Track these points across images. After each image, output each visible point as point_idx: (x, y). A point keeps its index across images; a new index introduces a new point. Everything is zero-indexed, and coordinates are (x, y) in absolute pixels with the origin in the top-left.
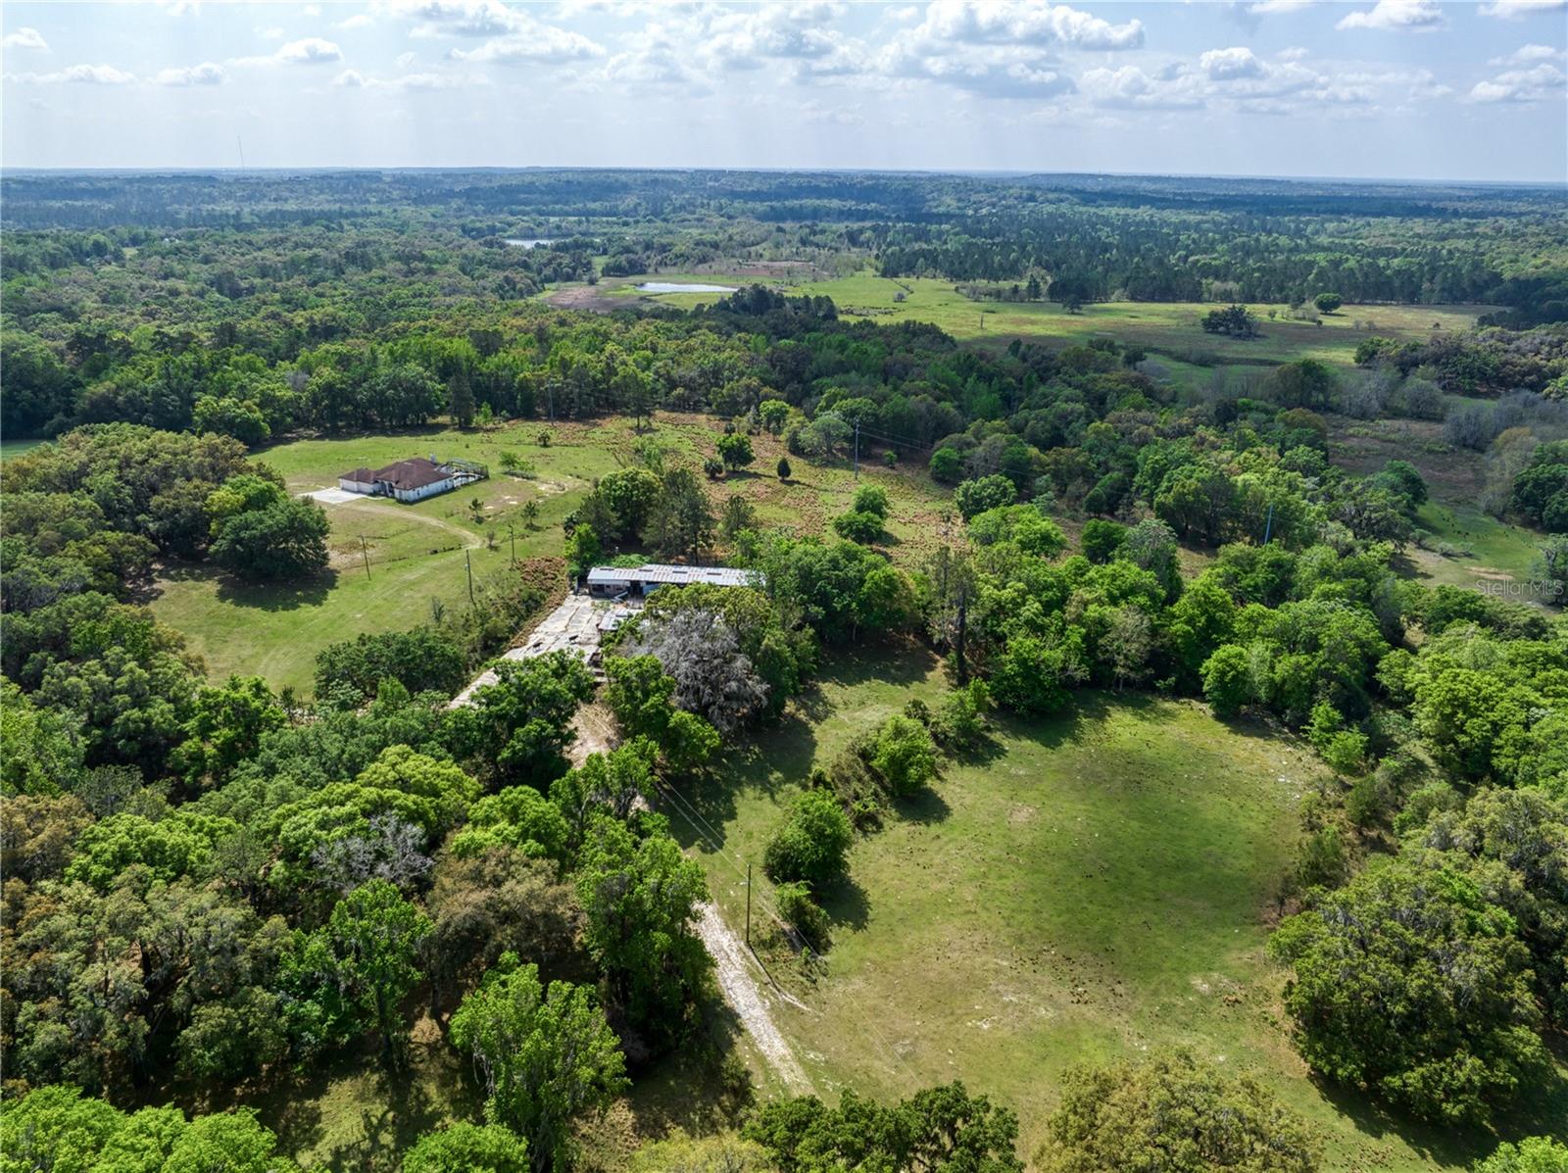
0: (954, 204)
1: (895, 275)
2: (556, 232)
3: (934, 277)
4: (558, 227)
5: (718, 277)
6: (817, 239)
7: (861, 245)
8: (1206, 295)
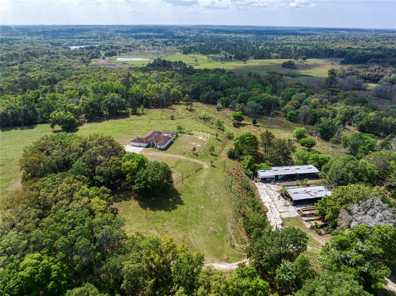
0: (183, 34)
1: (187, 54)
2: (78, 44)
3: (198, 54)
4: (79, 42)
5: (138, 56)
6: (156, 44)
7: (169, 45)
8: (272, 57)
